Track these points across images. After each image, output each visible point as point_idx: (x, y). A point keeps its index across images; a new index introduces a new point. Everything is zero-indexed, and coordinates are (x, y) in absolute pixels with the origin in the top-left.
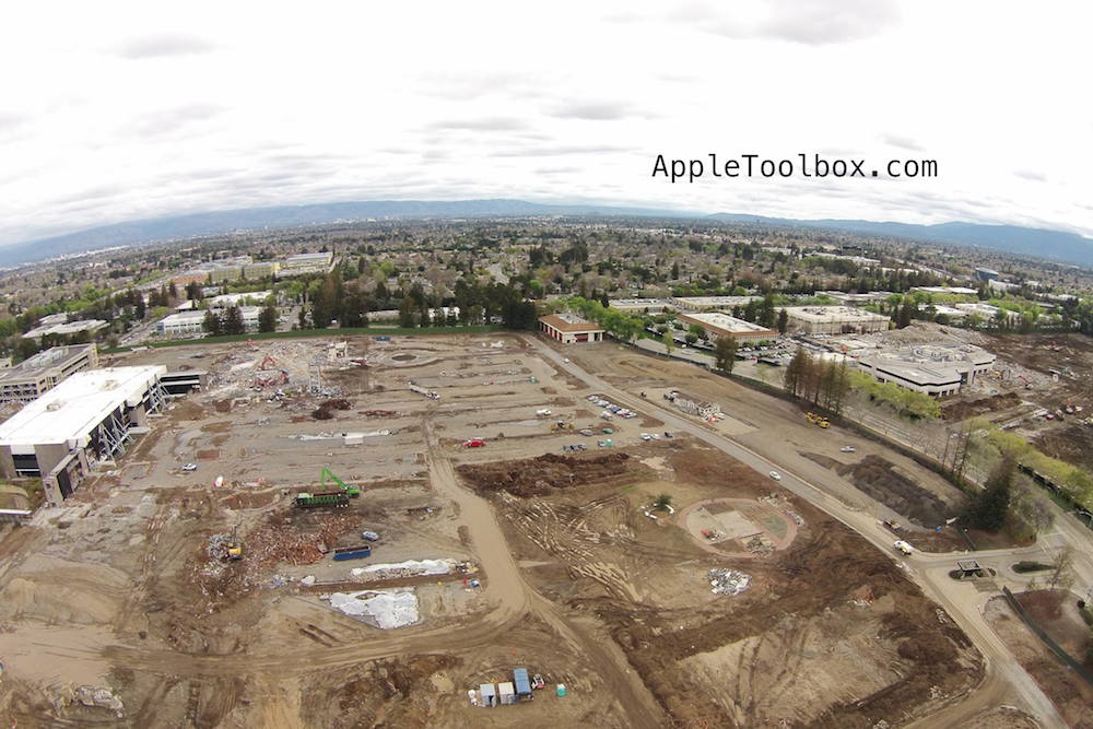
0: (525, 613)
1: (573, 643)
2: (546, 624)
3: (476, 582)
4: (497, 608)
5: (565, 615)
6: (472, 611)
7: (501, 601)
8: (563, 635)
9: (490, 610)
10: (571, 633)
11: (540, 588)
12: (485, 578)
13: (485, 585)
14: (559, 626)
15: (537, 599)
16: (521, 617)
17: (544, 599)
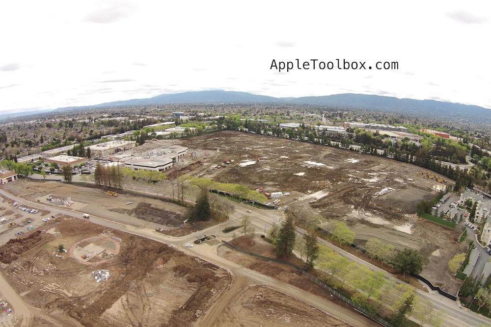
0: (33, 318)
1: (57, 324)
2: (43, 320)
3: (10, 310)
4: (23, 319)
5: (47, 313)
6: (15, 324)
7: (22, 315)
8: (51, 322)
9: (21, 321)
10: (53, 320)
11: (33, 304)
12: (12, 307)
13: (13, 310)
14: (48, 319)
15: (33, 309)
16: (33, 320)
17: (36, 308)
